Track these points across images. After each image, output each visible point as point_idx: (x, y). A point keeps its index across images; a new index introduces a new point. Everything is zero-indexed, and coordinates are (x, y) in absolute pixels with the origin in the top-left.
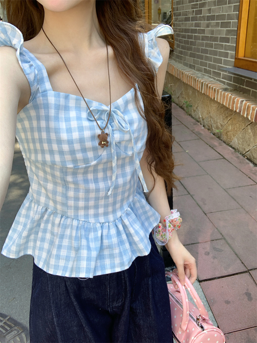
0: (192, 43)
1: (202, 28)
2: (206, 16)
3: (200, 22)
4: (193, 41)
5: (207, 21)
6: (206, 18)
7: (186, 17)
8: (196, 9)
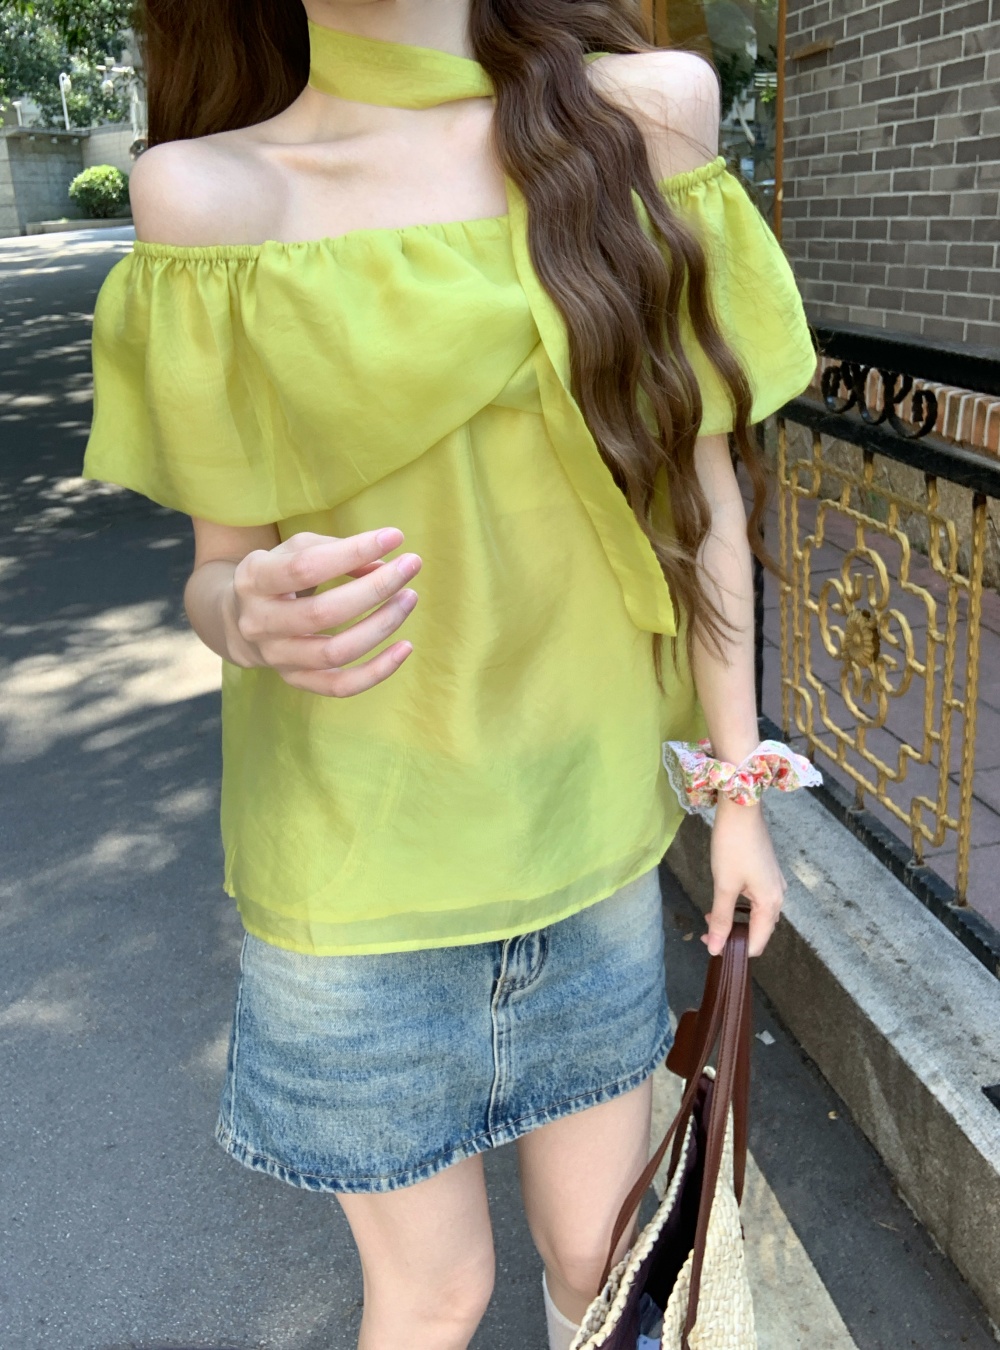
0: (879, 253)
1: (931, 193)
2: (952, 144)
3: (921, 169)
4: (889, 242)
5: (958, 162)
6: (955, 152)
7: (854, 156)
8: (902, 122)
